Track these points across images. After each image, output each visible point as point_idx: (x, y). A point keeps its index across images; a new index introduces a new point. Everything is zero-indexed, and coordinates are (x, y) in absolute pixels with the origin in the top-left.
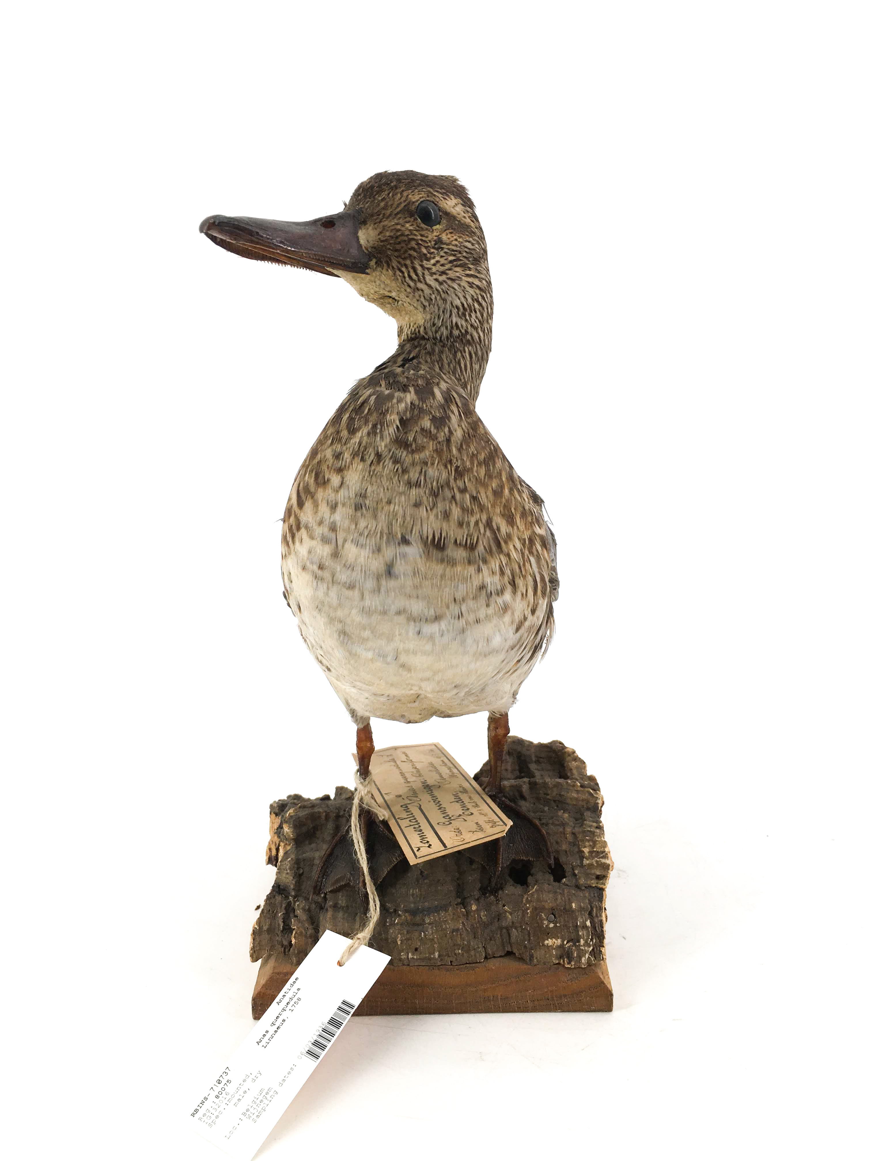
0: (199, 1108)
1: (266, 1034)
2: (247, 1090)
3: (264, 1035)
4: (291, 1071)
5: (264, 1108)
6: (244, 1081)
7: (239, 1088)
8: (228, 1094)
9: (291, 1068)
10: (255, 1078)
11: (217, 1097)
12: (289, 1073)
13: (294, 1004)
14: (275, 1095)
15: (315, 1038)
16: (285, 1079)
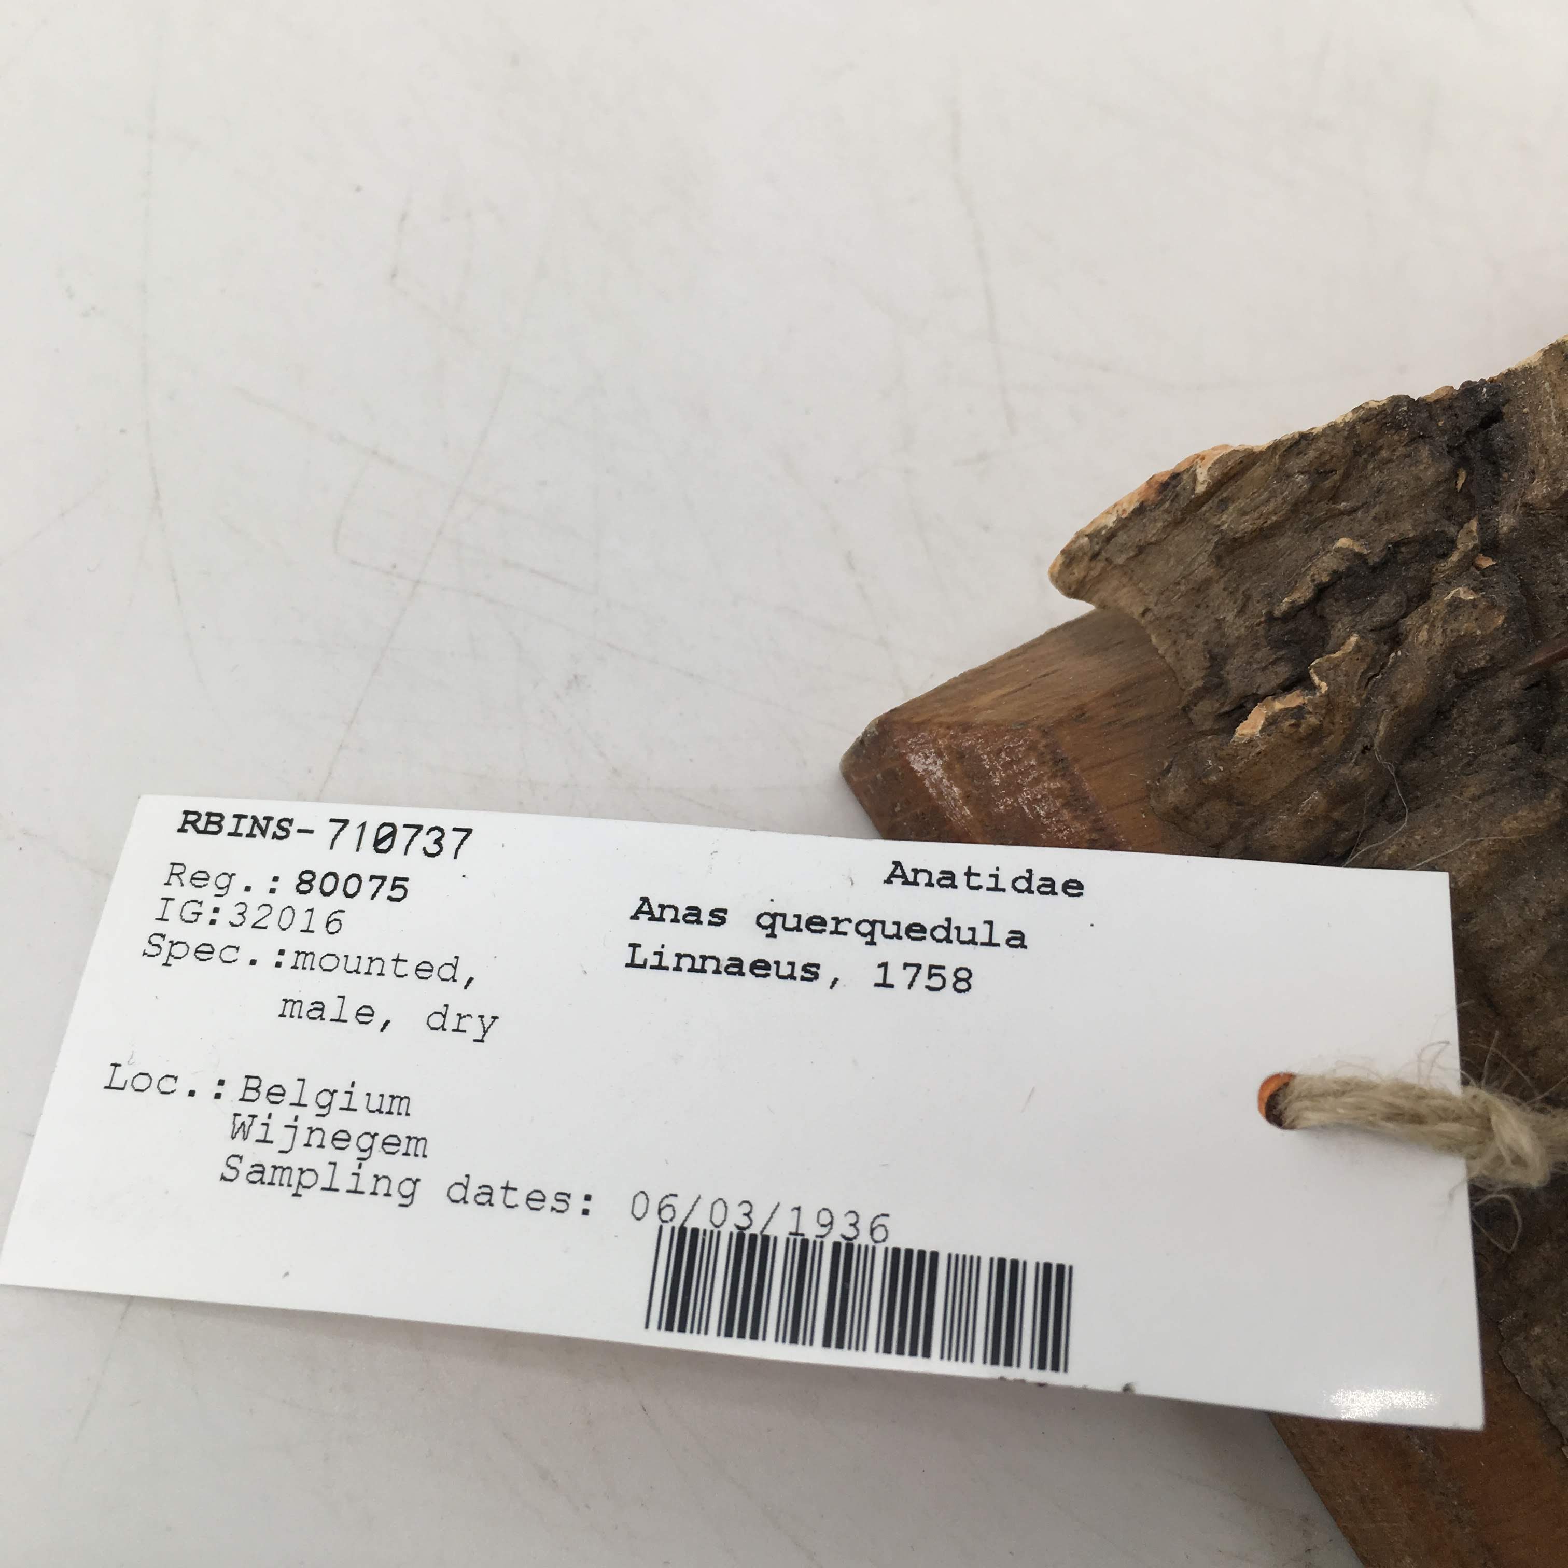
0: (229, 824)
1: (705, 917)
2: (378, 1021)
3: (694, 915)
4: (550, 1202)
5: (308, 1179)
6: (424, 970)
7: (376, 967)
8: (334, 927)
9: (564, 1197)
10: (452, 1022)
11: (305, 882)
12: (535, 1200)
13: (924, 971)
14: (396, 1199)
15: (780, 1230)
16: (498, 1195)
